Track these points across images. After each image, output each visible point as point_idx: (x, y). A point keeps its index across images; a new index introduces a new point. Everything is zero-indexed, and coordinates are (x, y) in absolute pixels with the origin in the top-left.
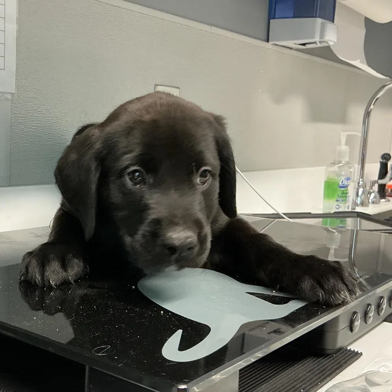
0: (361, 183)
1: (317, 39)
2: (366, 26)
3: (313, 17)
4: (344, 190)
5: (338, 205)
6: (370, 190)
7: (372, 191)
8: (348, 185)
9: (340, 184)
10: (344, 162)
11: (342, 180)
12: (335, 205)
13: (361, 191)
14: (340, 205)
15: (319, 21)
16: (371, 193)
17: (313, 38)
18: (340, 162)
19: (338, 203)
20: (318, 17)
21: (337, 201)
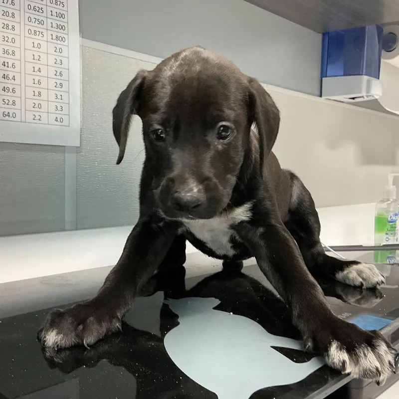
1: (364, 94)
3: (359, 75)
4: (392, 225)
5: (387, 238)
8: (396, 220)
9: (389, 219)
10: (392, 200)
11: (390, 216)
12: (385, 238)
14: (389, 237)
15: (365, 78)
17: (360, 92)
18: (388, 200)
19: (387, 236)
20: (365, 75)
21: (387, 234)
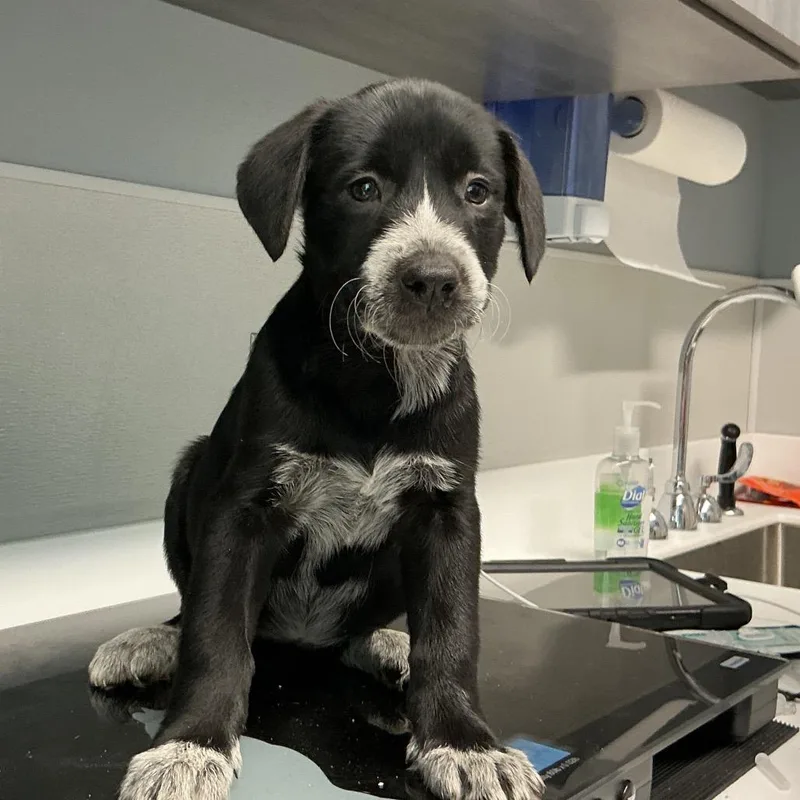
0: (680, 483)
1: (571, 235)
2: (681, 191)
3: (560, 195)
4: (631, 511)
5: (621, 540)
6: (701, 495)
7: (705, 496)
8: (640, 501)
9: (624, 499)
10: (630, 458)
11: (627, 492)
12: (616, 540)
13: (680, 500)
14: (626, 539)
15: (572, 201)
16: (703, 501)
17: (561, 232)
18: (623, 458)
19: (622, 536)
20: (571, 195)
21: (620, 531)
